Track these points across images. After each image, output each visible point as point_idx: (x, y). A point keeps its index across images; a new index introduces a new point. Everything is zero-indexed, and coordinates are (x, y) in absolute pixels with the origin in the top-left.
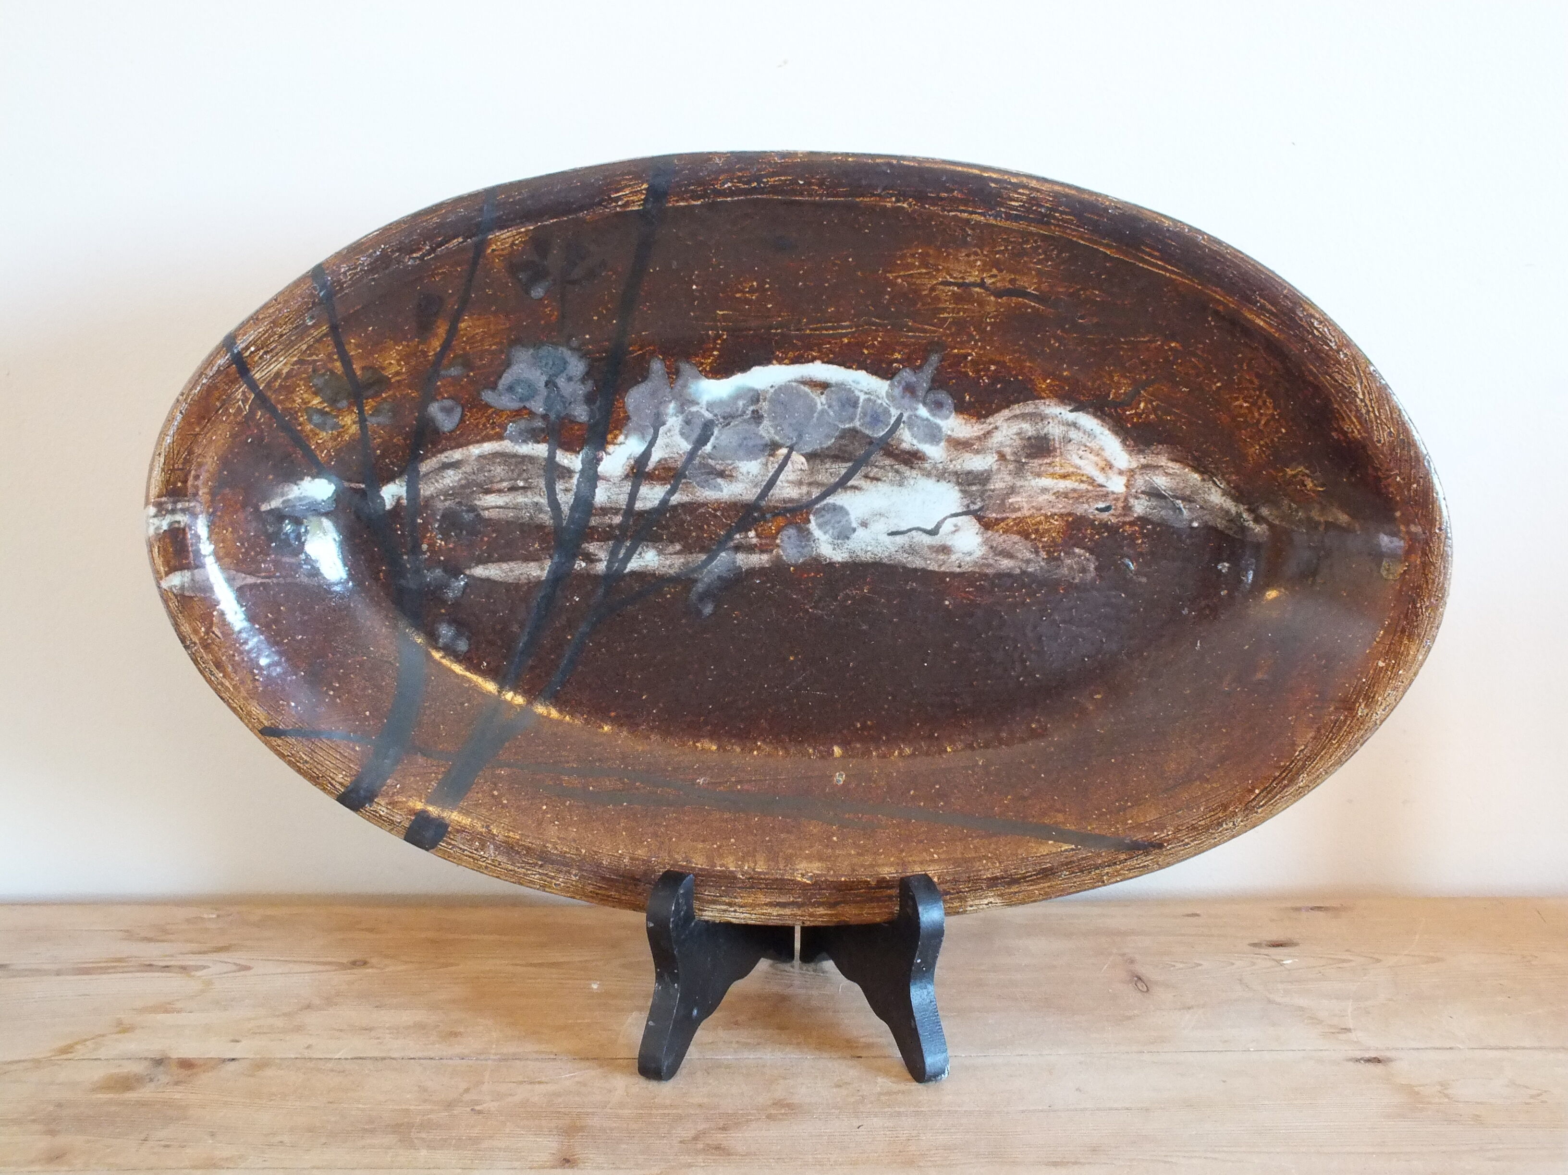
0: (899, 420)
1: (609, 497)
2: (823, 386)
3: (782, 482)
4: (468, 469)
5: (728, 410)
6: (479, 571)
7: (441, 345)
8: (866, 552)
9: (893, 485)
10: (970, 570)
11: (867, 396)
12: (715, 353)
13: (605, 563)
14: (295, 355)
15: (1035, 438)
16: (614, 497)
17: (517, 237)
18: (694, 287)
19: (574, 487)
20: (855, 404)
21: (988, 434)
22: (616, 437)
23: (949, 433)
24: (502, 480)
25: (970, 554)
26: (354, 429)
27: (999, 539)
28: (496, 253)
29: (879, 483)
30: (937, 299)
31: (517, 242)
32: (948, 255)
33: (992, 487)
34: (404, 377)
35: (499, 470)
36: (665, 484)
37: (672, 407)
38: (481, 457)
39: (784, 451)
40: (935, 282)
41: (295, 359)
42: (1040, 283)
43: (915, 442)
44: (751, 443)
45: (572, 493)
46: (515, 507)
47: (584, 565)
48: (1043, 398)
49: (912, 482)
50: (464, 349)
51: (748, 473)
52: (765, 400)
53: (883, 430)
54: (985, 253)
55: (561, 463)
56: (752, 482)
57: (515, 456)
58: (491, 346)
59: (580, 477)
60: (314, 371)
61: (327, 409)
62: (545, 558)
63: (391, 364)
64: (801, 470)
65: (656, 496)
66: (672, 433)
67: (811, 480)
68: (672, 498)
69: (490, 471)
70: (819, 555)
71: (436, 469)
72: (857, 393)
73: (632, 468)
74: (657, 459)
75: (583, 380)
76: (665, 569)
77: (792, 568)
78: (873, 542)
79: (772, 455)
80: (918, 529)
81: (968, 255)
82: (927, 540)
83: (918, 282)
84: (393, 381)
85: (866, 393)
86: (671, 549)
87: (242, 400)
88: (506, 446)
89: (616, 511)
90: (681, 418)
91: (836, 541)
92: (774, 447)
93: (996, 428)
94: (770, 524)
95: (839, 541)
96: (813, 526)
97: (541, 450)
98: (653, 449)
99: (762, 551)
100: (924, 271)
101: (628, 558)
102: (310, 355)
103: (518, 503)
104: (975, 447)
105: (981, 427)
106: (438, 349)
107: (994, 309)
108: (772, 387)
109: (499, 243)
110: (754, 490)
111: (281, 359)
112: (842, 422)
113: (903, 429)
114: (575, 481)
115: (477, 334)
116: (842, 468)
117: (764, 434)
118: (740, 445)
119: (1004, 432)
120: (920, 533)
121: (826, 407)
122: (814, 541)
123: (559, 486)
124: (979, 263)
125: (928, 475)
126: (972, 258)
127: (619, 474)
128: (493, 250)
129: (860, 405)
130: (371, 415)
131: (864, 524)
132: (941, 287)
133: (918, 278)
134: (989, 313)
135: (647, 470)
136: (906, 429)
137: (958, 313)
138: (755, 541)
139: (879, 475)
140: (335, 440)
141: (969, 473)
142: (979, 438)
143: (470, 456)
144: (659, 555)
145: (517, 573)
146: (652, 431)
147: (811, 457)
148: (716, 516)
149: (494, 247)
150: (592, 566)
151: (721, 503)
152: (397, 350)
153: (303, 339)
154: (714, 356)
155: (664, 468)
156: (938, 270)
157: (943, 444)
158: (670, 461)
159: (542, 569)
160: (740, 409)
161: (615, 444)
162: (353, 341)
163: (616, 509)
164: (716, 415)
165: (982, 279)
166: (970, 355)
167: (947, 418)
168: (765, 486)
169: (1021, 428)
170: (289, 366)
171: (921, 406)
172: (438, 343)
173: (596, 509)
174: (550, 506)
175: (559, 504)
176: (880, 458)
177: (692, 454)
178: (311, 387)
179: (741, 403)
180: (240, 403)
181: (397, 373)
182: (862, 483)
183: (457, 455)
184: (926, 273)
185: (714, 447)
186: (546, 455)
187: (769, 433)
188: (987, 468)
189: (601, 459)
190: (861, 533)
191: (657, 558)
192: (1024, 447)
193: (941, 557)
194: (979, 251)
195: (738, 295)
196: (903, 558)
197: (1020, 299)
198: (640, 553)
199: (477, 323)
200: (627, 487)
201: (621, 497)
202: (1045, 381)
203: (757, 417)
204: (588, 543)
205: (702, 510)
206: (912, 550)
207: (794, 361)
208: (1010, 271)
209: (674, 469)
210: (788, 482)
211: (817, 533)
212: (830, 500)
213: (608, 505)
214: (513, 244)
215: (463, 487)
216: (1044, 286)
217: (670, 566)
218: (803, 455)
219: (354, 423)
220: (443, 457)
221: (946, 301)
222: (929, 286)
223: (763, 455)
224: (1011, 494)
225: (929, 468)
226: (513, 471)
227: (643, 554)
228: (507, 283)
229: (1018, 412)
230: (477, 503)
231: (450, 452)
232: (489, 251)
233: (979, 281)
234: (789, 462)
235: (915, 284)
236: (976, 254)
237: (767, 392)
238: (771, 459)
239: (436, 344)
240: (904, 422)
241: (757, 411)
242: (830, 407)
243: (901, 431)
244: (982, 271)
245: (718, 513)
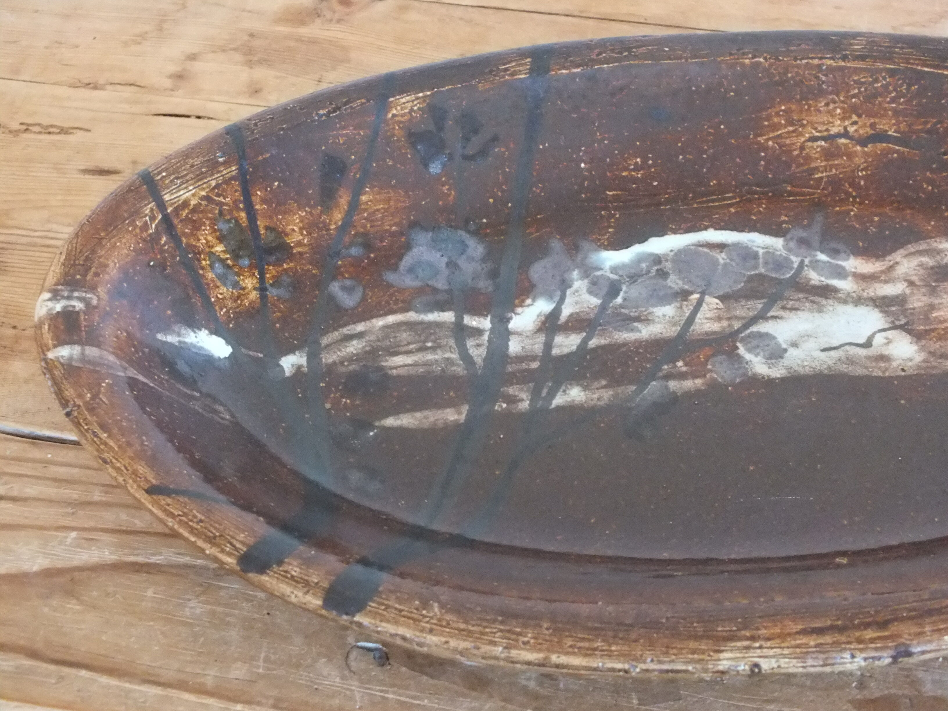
0: (802, 263)
1: (523, 347)
2: (721, 247)
3: (700, 319)
4: (373, 338)
5: (633, 271)
6: (390, 422)
7: (343, 219)
8: (804, 367)
9: (813, 312)
10: (915, 372)
11: (765, 250)
12: (610, 230)
13: (528, 402)
14: (203, 189)
15: (937, 267)
16: (529, 347)
17: (415, 102)
18: (583, 165)
19: (486, 342)
20: (755, 256)
21: (891, 268)
22: (523, 301)
23: (853, 270)
24: (409, 344)
25: (911, 360)
26: (254, 295)
27: (935, 346)
28: (397, 119)
29: (799, 312)
30: (808, 159)
31: (415, 108)
32: (810, 106)
33: (911, 306)
34: (306, 249)
35: (404, 336)
36: (581, 332)
37: (575, 274)
38: (385, 327)
39: (696, 296)
40: (803, 139)
41: (203, 193)
42: (898, 123)
43: (823, 279)
44: (661, 293)
45: (484, 347)
46: (426, 364)
47: (504, 405)
48: (933, 238)
49: (831, 308)
50: (365, 227)
51: (664, 316)
52: (667, 261)
53: (789, 273)
54: (842, 98)
55: (470, 325)
56: (670, 322)
57: (421, 323)
58: (391, 226)
59: (490, 334)
60: (221, 213)
61: (229, 262)
62: (463, 404)
63: (293, 230)
64: (717, 308)
65: (573, 343)
66: (580, 293)
67: (728, 316)
68: (590, 343)
69: (396, 337)
70: (755, 375)
71: (337, 341)
72: (755, 249)
73: (544, 323)
74: (568, 314)
75: (484, 260)
76: (594, 402)
77: (730, 388)
78: (808, 358)
79: (686, 300)
80: (850, 344)
81: (827, 105)
82: (862, 352)
83: (788, 142)
84: (295, 251)
85: (763, 248)
86: (596, 385)
87: (150, 217)
88: (412, 316)
89: (534, 358)
90: (586, 281)
91: (769, 361)
92: (684, 295)
93: (897, 263)
94: (698, 354)
95: (773, 361)
96: (742, 350)
97: (448, 316)
98: (563, 307)
99: (695, 377)
100: (791, 129)
101: (552, 394)
102: (218, 195)
103: (428, 360)
104: (883, 278)
105: (882, 263)
106: (340, 223)
107: (863, 160)
108: (671, 251)
109: (399, 108)
110: (674, 329)
111: (191, 188)
112: (748, 270)
113: (808, 270)
114: (486, 337)
115: (378, 210)
116: (759, 305)
117: (673, 286)
118: (651, 296)
119: (906, 265)
120: (853, 347)
121: (728, 261)
122: (747, 363)
123: (470, 343)
124: (838, 111)
125: (845, 302)
126: (832, 106)
127: (531, 328)
128: (394, 116)
129: (761, 257)
130: (271, 285)
131: (795, 345)
132: (810, 144)
133: (786, 138)
134: (859, 166)
135: (559, 323)
136: (811, 271)
137: (831, 170)
138: (684, 369)
139: (797, 306)
140: (235, 301)
141: (884, 298)
142: (883, 272)
143: (374, 327)
144: (585, 391)
145: (432, 419)
146: (559, 293)
147: (723, 298)
148: (639, 353)
149: (394, 111)
150: (515, 406)
151: (642, 342)
152: (300, 216)
153: (212, 175)
154: (609, 232)
155: (576, 320)
156: (803, 126)
157: (850, 278)
158: (581, 314)
159: (460, 413)
160: (644, 270)
161: (522, 306)
162: (259, 193)
163: (532, 356)
164: (621, 276)
165: (845, 128)
166: (852, 210)
167: (847, 260)
168: (684, 324)
169: (921, 261)
170: (197, 198)
171: (819, 253)
172: (340, 216)
173: (510, 358)
174: (462, 359)
175: (471, 357)
176: (792, 294)
177: (603, 307)
178: (215, 231)
179: (644, 265)
180: (147, 218)
181: (299, 244)
182: (782, 313)
183: (360, 327)
184: (793, 132)
185: (625, 299)
186: (453, 319)
187: (677, 284)
188: (900, 292)
189: (511, 318)
190: (792, 352)
191: (582, 393)
192: (929, 275)
193: (882, 365)
194: (836, 98)
195: (624, 174)
196: (844, 368)
197: (884, 145)
198: (564, 391)
199: (378, 197)
200: (541, 338)
201: (536, 346)
202: (929, 224)
203: (663, 274)
204: (507, 387)
205: (624, 349)
206: (850, 361)
207: (687, 231)
208: (869, 116)
209: (588, 320)
210: (706, 319)
211: (748, 356)
212: (754, 329)
213: (523, 354)
214: (412, 110)
215: (366, 352)
216: (903, 126)
217: (599, 399)
218: (716, 297)
219: (255, 289)
220: (345, 331)
221: (817, 159)
222: (799, 144)
223: (677, 301)
224: (933, 310)
225: (844, 297)
226: (420, 335)
227: (568, 392)
228: (406, 153)
229: (913, 250)
230: (384, 364)
231: (353, 326)
232: (390, 115)
233: (842, 131)
234: (704, 305)
235: (785, 145)
236: (835, 102)
237: (668, 255)
238: (685, 303)
239: (338, 216)
240: (807, 266)
241: (661, 269)
242: (732, 260)
243: (807, 272)
244: (843, 119)
245: (641, 351)
